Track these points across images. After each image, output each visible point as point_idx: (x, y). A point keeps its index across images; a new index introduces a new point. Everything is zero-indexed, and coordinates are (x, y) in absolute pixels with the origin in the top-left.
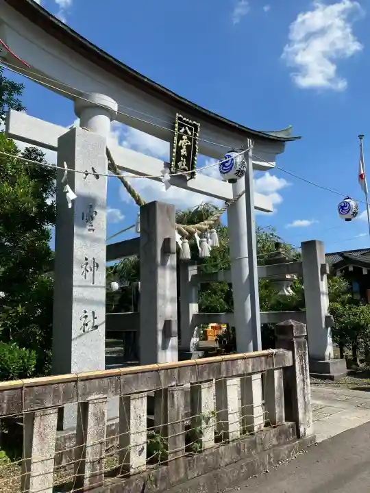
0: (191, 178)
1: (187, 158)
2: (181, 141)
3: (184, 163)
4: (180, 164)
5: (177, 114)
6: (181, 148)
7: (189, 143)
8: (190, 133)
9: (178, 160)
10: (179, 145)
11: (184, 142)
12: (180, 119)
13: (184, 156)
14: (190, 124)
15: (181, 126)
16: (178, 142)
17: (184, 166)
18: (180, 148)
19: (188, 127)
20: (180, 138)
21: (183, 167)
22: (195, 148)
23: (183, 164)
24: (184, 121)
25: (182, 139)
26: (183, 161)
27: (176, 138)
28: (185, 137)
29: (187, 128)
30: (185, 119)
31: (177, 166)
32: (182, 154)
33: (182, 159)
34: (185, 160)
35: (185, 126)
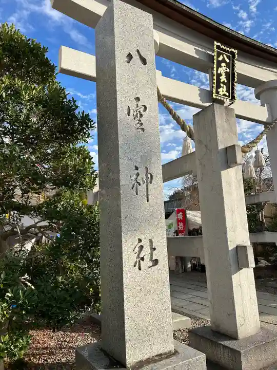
0: (233, 103)
1: (227, 84)
2: (220, 69)
3: (225, 89)
4: (220, 90)
5: (215, 43)
6: (221, 75)
7: (228, 70)
8: (228, 61)
9: (218, 87)
10: (219, 72)
11: (223, 69)
12: (218, 47)
13: (223, 83)
14: (227, 52)
15: (219, 54)
16: (217, 70)
17: (225, 92)
18: (219, 75)
19: (227, 55)
20: (219, 66)
21: (223, 93)
22: (233, 74)
23: (223, 90)
24: (222, 49)
25: (221, 67)
26: (223, 88)
27: (215, 66)
28: (223, 65)
29: (224, 55)
30: (223, 47)
31: (217, 92)
32: (222, 81)
33: (222, 85)
34: (225, 87)
35: (223, 54)
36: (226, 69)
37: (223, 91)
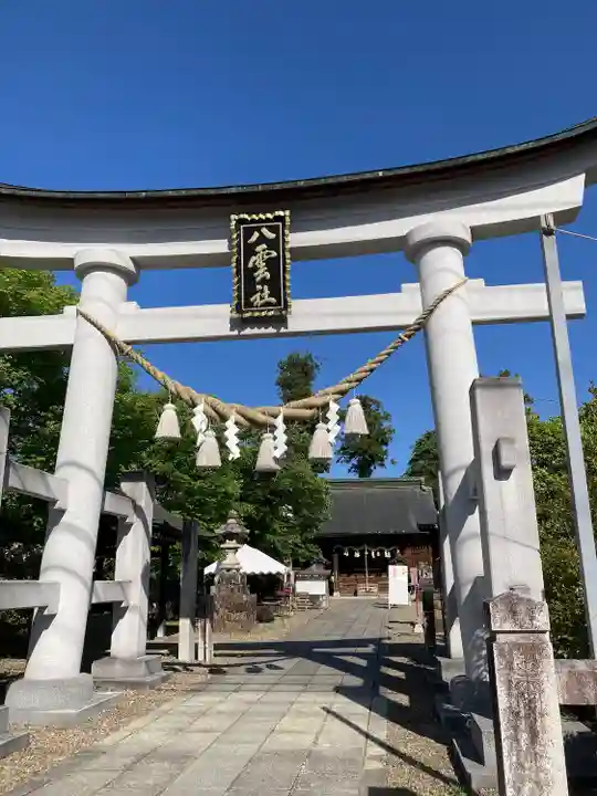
1: (273, 281)
2: (254, 258)
3: (267, 292)
4: (254, 298)
5: (233, 217)
6: (255, 269)
7: (274, 254)
8: (272, 236)
9: (250, 293)
10: (250, 265)
11: (258, 261)
12: (241, 222)
13: (264, 281)
14: (268, 220)
15: (249, 233)
16: (246, 263)
17: (267, 299)
18: (251, 271)
19: (266, 227)
20: (250, 254)
21: (263, 301)
22: (285, 258)
23: (263, 295)
24: (253, 221)
25: (255, 254)
26: (262, 291)
28: (261, 247)
29: (265, 231)
30: (253, 216)
31: (249, 304)
32: (258, 279)
33: (259, 287)
34: (266, 287)
35: (258, 229)
36: (268, 254)
37: (261, 298)
